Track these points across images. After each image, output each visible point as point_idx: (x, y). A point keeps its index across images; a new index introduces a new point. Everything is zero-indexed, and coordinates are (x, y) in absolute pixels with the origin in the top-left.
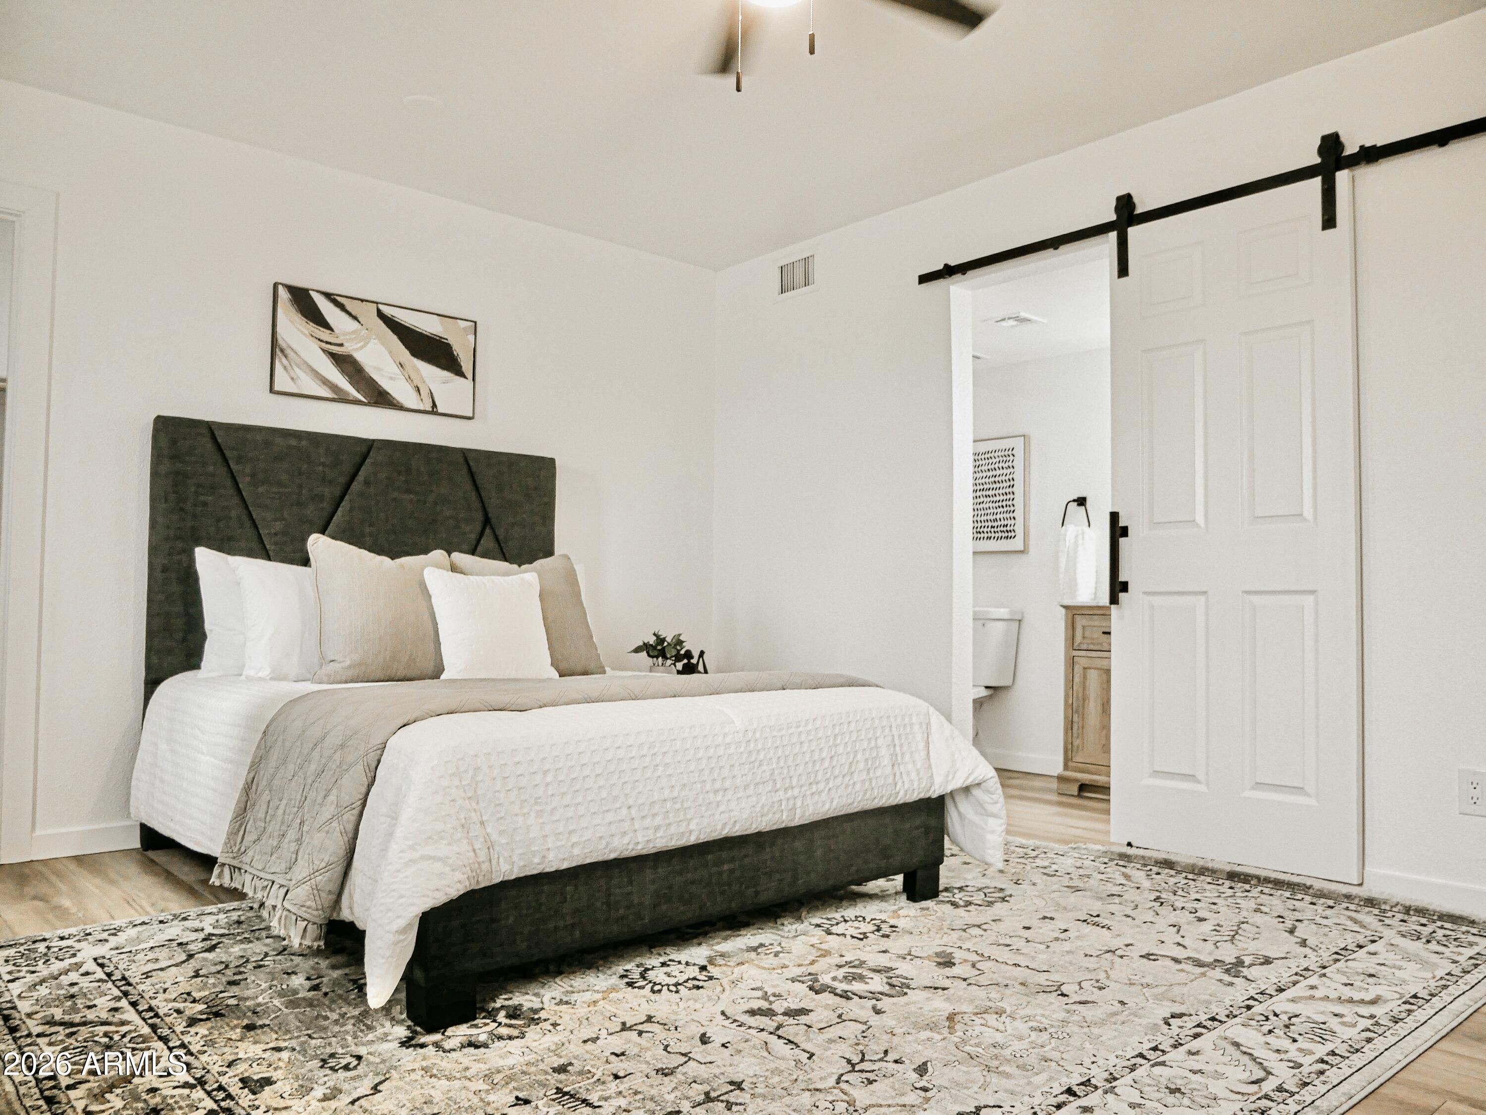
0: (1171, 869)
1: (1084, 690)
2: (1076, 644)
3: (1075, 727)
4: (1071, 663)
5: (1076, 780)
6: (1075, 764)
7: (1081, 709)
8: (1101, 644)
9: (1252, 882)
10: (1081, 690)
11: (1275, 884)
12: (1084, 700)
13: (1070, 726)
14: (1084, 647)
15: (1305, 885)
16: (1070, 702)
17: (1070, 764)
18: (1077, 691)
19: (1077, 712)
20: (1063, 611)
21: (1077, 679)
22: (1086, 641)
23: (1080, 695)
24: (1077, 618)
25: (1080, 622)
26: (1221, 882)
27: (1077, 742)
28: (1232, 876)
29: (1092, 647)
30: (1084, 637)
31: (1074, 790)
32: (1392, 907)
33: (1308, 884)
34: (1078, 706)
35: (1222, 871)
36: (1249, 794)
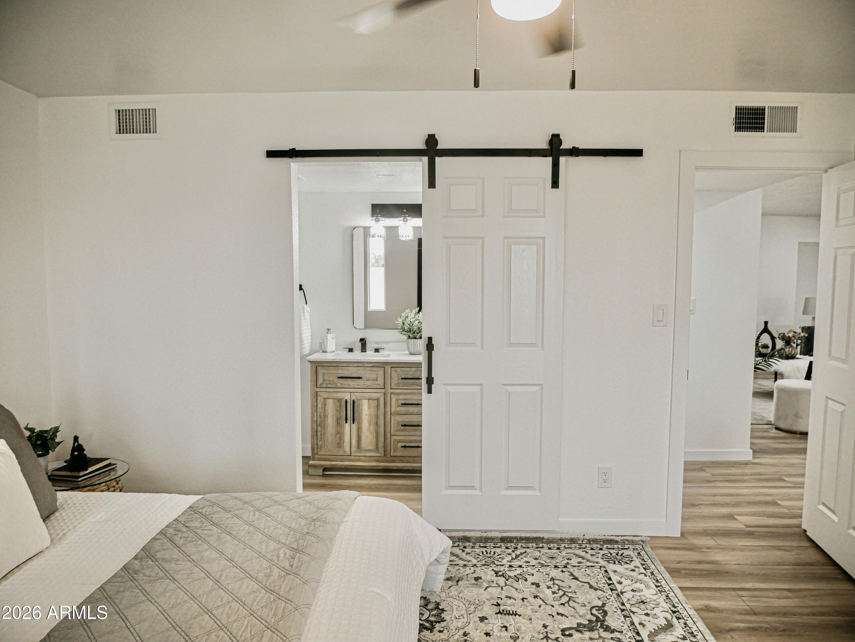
0: (469, 542)
1: (325, 412)
2: (318, 384)
3: (319, 434)
4: (316, 395)
5: (321, 466)
6: (320, 456)
7: (323, 424)
8: (336, 384)
9: (514, 541)
10: (322, 412)
11: (526, 540)
12: (325, 418)
13: (315, 434)
14: (324, 386)
15: (540, 537)
16: (315, 419)
17: (316, 456)
18: (320, 413)
19: (320, 425)
20: (309, 363)
21: (319, 406)
22: (326, 382)
23: (322, 414)
24: (319, 369)
25: (321, 371)
26: (499, 545)
27: (320, 443)
28: (503, 540)
29: (329, 386)
30: (324, 380)
31: (320, 472)
32: (582, 541)
33: (542, 537)
34: (321, 422)
35: (497, 538)
36: (504, 493)
